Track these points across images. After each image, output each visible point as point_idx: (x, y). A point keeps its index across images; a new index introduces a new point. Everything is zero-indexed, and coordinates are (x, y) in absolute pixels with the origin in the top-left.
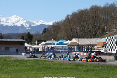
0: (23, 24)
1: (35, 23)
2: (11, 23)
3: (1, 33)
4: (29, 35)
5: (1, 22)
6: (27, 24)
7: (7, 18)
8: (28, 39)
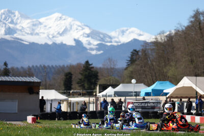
0: (80, 39)
1: (114, 37)
2: (46, 35)
3: (6, 64)
4: (88, 71)
5: (16, 33)
6: (93, 40)
7: (33, 22)
8: (84, 81)
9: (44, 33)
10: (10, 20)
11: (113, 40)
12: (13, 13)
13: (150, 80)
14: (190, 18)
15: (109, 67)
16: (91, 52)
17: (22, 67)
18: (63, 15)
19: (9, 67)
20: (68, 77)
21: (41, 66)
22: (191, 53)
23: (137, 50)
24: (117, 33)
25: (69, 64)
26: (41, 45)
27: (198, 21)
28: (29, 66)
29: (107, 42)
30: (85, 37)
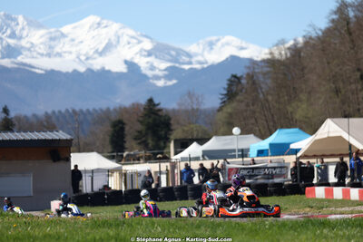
0: (136, 61)
1: (196, 55)
2: (73, 56)
3: (6, 110)
4: (153, 116)
5: (21, 54)
6: (158, 60)
7: (51, 33)
8: (146, 134)
9: (70, 53)
10: (9, 32)
11: (194, 60)
12: (15, 20)
13: (264, 127)
14: (331, 14)
15: (190, 108)
16: (155, 82)
17: (34, 115)
18: (102, 19)
19: (12, 114)
20: (117, 128)
21: (67, 110)
22: (334, 76)
23: (239, 75)
24: (201, 47)
25: (118, 106)
26: (67, 74)
27: (345, 19)
28: (46, 113)
29: (184, 64)
30: (145, 56)
